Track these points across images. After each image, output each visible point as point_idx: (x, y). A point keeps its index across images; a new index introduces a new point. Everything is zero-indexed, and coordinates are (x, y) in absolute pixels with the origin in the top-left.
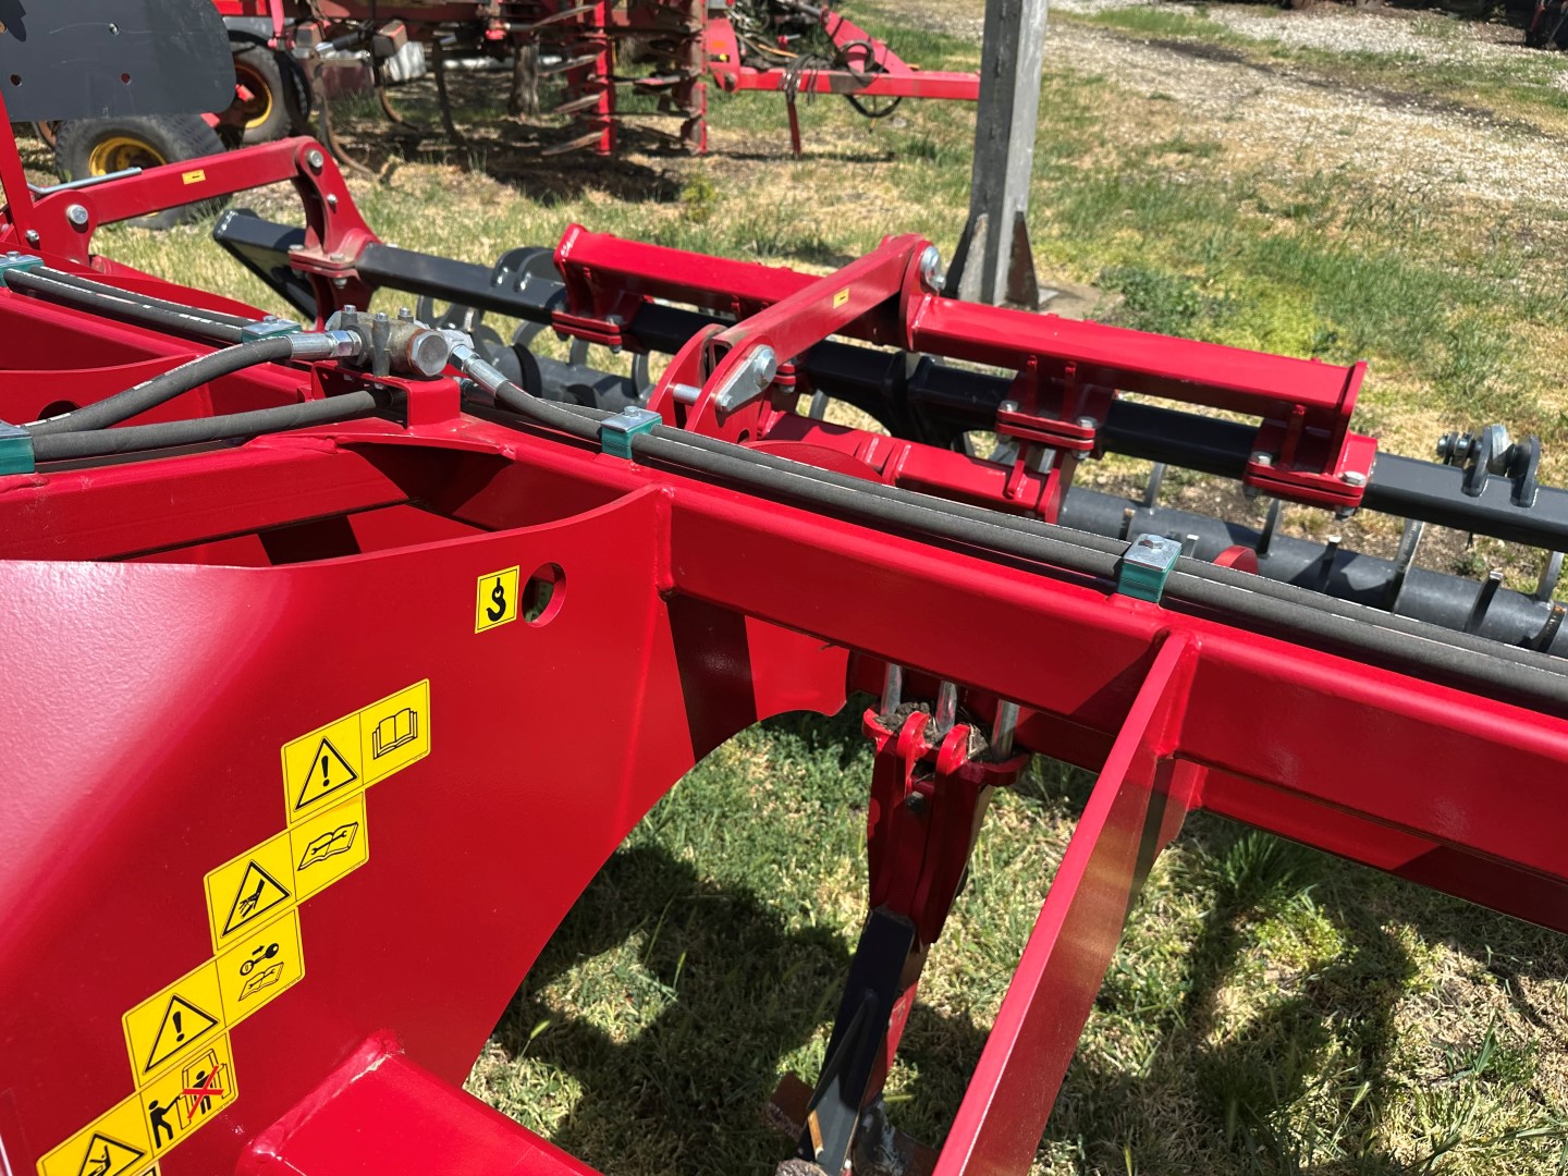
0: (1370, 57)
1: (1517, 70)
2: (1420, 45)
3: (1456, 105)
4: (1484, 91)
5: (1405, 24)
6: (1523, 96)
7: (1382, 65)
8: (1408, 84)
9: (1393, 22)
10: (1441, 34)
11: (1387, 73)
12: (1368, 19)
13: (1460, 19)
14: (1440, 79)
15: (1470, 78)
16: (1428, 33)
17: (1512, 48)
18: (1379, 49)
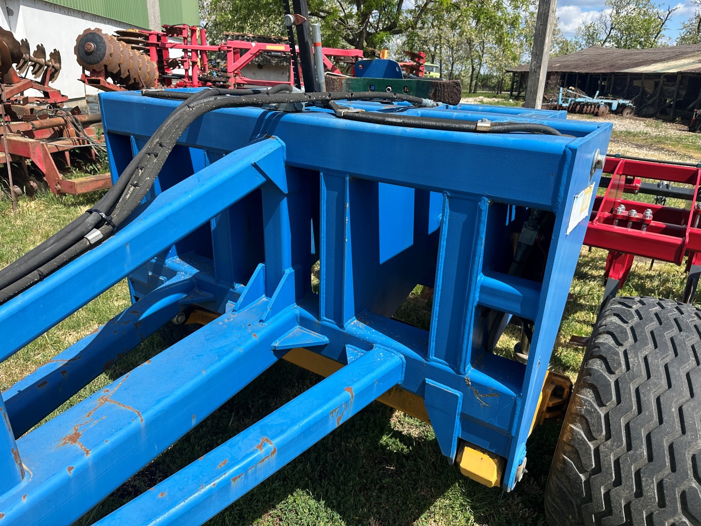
0: (630, 133)
1: (686, 139)
2: (649, 130)
3: (663, 149)
4: (673, 145)
5: (642, 123)
6: (687, 147)
7: (634, 136)
8: (644, 142)
9: (637, 122)
10: (656, 126)
11: (636, 138)
12: (628, 120)
13: (663, 122)
14: (656, 140)
15: (667, 140)
16: (651, 126)
17: (684, 132)
18: (633, 131)
